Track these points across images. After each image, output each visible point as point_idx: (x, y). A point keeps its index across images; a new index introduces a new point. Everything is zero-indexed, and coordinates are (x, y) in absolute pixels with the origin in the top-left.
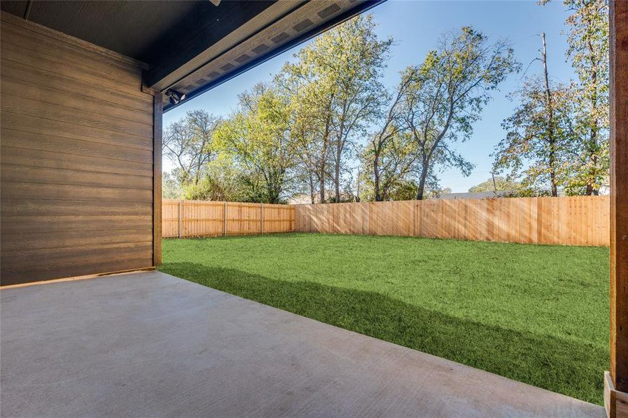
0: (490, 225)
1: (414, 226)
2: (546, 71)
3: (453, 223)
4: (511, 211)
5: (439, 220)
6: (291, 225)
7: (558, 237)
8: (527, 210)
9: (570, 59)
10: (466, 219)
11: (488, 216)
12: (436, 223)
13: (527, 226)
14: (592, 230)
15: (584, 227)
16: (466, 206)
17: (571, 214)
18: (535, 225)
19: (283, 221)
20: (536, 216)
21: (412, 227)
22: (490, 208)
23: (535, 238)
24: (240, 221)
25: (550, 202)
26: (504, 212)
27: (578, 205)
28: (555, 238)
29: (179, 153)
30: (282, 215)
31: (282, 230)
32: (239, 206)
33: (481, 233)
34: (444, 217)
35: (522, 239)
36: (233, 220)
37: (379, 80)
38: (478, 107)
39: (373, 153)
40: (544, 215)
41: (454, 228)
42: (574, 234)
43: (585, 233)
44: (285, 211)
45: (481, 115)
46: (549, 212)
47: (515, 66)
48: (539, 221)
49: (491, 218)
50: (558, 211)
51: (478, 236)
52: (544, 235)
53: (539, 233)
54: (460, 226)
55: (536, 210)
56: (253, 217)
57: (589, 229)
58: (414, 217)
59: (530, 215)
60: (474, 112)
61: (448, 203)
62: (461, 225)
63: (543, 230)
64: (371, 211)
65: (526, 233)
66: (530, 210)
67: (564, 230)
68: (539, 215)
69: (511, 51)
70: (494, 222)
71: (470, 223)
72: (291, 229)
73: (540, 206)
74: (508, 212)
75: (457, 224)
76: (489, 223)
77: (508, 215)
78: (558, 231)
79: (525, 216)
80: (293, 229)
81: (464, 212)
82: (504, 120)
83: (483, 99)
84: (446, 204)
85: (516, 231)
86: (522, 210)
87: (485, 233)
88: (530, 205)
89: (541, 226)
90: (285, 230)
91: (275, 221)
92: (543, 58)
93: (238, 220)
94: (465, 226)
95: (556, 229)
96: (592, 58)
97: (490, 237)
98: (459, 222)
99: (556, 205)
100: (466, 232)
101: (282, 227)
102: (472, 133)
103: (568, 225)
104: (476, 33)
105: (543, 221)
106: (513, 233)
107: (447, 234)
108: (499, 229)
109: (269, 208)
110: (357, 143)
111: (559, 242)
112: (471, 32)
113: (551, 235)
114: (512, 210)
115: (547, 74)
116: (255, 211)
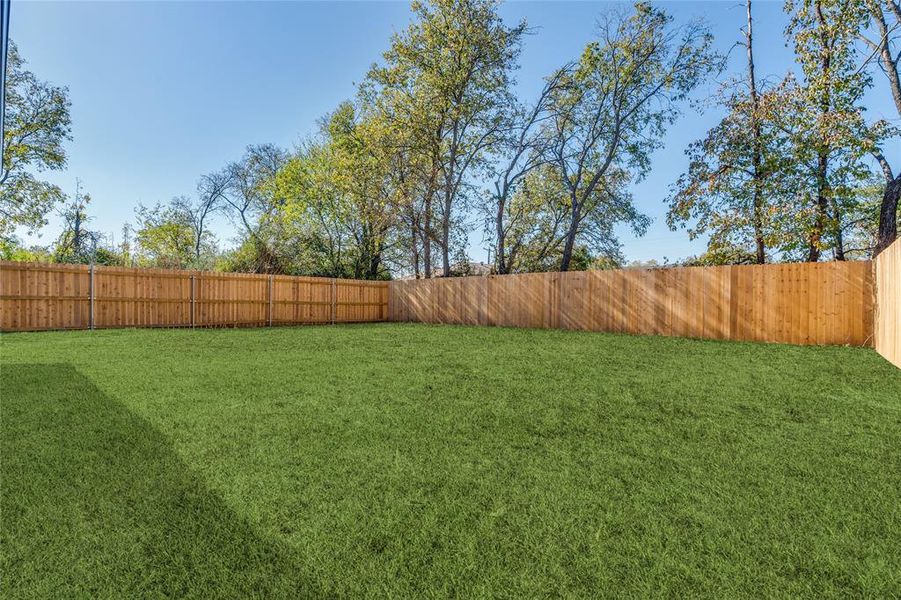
0: (660, 311)
1: (550, 312)
2: (751, 62)
3: (604, 306)
4: (690, 288)
5: (586, 302)
6: (381, 311)
7: (762, 330)
8: (714, 285)
9: (791, 41)
10: (624, 301)
11: (656, 296)
12: (582, 307)
13: (716, 312)
14: (816, 318)
15: (803, 314)
16: (624, 281)
17: (782, 292)
18: (727, 309)
19: (369, 304)
20: (729, 296)
21: (547, 314)
22: (660, 282)
23: (727, 331)
24: (296, 303)
25: (751, 273)
26: (681, 290)
27: (794, 277)
28: (758, 331)
29: (243, 207)
30: (366, 296)
31: (366, 317)
32: (294, 282)
33: (646, 323)
34: (593, 297)
35: (707, 332)
36: (284, 303)
37: (511, 89)
38: (659, 127)
39: (496, 201)
40: (741, 294)
41: (608, 315)
42: (786, 325)
43: (805, 324)
44: (372, 290)
45: (663, 140)
46: (749, 289)
47: (716, 61)
48: (733, 304)
49: (661, 300)
50: (763, 287)
51: (642, 327)
52: (741, 326)
53: (733, 323)
54: (615, 312)
55: (728, 286)
56: (318, 298)
57: (811, 317)
58: (550, 298)
59: (719, 294)
60: (654, 137)
61: (599, 276)
62: (618, 310)
63: (739, 319)
64: (490, 289)
65: (713, 322)
66: (720, 285)
67: (771, 318)
68: (734, 294)
69: (709, 36)
70: (666, 305)
71: (631, 306)
72: (381, 316)
73: (734, 279)
74: (687, 289)
75: (611, 308)
76: (658, 307)
77: (687, 295)
78: (762, 320)
79: (713, 297)
80: (385, 315)
81: (621, 290)
82: (691, 145)
83: (668, 115)
84: (595, 277)
85: (698, 319)
86: (708, 286)
87: (652, 322)
88: (720, 278)
89: (736, 311)
90: (371, 318)
91: (354, 304)
92: (746, 41)
93: (293, 303)
94: (623, 312)
95: (759, 316)
96: (823, 35)
97: (660, 330)
98: (614, 306)
99: (759, 277)
100: (625, 320)
101: (366, 313)
102: (650, 169)
103: (779, 309)
104: (656, 12)
105: (739, 303)
106: (694, 322)
107: (596, 324)
108: (674, 316)
109: (345, 284)
110: (480, 188)
111: (763, 338)
112: (648, 11)
113: (752, 327)
114: (693, 288)
115: (752, 67)
116: (321, 290)
